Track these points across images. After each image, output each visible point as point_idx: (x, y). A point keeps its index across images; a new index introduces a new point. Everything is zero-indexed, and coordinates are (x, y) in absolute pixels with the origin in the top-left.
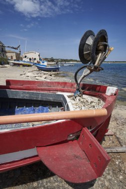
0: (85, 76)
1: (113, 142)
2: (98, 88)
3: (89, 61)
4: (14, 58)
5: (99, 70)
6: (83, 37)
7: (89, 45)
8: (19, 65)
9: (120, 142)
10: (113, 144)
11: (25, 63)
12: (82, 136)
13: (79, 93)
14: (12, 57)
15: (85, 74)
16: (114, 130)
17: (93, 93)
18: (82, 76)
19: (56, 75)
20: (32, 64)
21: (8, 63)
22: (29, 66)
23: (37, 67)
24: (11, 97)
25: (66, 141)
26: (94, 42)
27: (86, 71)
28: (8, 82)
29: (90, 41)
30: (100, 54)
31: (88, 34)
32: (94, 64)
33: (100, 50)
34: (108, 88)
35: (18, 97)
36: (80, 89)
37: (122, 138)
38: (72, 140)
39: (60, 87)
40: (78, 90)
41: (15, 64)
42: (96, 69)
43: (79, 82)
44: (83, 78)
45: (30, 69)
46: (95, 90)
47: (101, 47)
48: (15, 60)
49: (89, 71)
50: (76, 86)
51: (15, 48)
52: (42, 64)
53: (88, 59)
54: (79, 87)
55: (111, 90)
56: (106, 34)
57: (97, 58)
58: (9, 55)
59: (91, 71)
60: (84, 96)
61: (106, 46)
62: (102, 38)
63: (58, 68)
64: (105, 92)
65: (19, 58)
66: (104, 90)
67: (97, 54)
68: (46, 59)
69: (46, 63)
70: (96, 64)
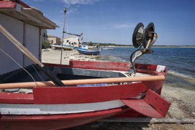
0: (137, 57)
2: (149, 67)
4: (55, 42)
5: (150, 52)
6: (136, 28)
7: (141, 34)
8: (60, 49)
11: (66, 47)
12: (147, 95)
13: (133, 71)
14: (52, 41)
15: (138, 56)
17: (144, 71)
20: (72, 48)
21: (50, 47)
22: (70, 50)
23: (78, 50)
25: (136, 99)
29: (141, 31)
30: (150, 40)
31: (140, 25)
32: (145, 47)
33: (150, 37)
34: (158, 66)
35: (81, 75)
36: (134, 67)
38: (140, 99)
40: (132, 68)
41: (57, 48)
42: (148, 51)
43: (133, 61)
44: (136, 59)
45: (71, 53)
46: (146, 69)
47: (150, 35)
48: (55, 44)
49: (141, 53)
50: (129, 65)
51: (78, 36)
52: (83, 48)
53: (139, 44)
55: (160, 68)
56: (153, 26)
57: (147, 43)
58: (50, 39)
59: (143, 54)
60: (137, 73)
61: (153, 34)
62: (151, 28)
63: (99, 52)
64: (155, 69)
65: (59, 42)
67: (148, 40)
68: (85, 43)
69: (87, 47)
70: (147, 48)
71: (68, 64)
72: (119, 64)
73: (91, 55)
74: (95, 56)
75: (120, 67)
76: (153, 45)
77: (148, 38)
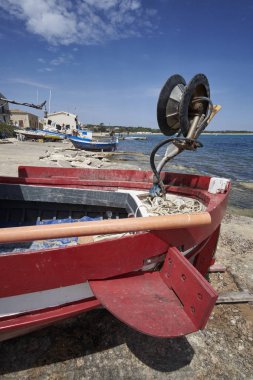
0: (169, 159)
1: (225, 285)
2: (194, 181)
3: (176, 130)
4: (27, 124)
5: (195, 147)
6: (164, 88)
7: (175, 101)
8: (36, 138)
9: (238, 285)
10: (225, 289)
11: (49, 135)
13: (158, 190)
14: (21, 123)
15: (170, 155)
16: (226, 262)
17: (184, 189)
18: (165, 158)
19: (111, 158)
20: (61, 137)
21: (15, 135)
22: (55, 140)
23: (72, 141)
24: (29, 199)
26: (185, 96)
27: (171, 150)
28: (22, 170)
29: (177, 94)
30: (197, 118)
32: (186, 135)
33: (197, 111)
34: (213, 179)
35: (42, 200)
36: (161, 182)
37: (241, 276)
38: (151, 271)
39: (121, 180)
40: (157, 184)
41: (28, 138)
42: (190, 145)
43: (158, 169)
44: (166, 162)
45: (58, 146)
46: (188, 184)
47: (198, 105)
48: (27, 129)
49: (177, 150)
50: (152, 177)
51: (37, 107)
52: (81, 136)
53: (175, 127)
54: (158, 178)
55: (218, 184)
57: (190, 126)
58: (15, 119)
59: (180, 151)
60: (167, 195)
61: (206, 104)
62: (200, 88)
64: (206, 187)
65: (35, 124)
66: (205, 183)
67: (191, 117)
68: (90, 127)
69: (90, 135)
70: (189, 136)
71: (15, 174)
72: (132, 173)
73: (99, 150)
74: (106, 153)
75: (133, 182)
76: (206, 129)
77: (192, 113)
